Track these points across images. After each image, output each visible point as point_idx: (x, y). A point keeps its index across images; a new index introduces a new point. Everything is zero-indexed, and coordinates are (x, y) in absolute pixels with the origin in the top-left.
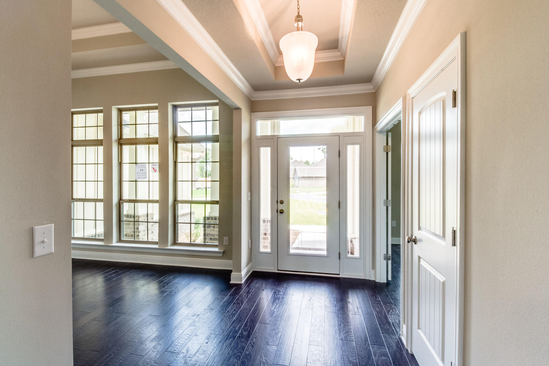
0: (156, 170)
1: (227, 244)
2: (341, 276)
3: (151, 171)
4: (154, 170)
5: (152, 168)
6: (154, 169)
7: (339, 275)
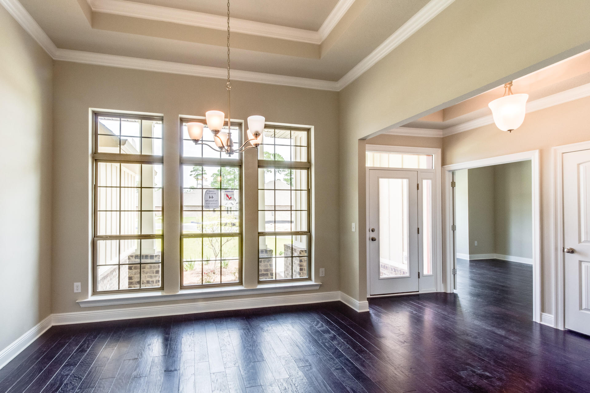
0: (231, 198)
1: (324, 275)
2: (420, 293)
3: (224, 199)
4: (229, 198)
5: (225, 195)
6: (227, 196)
7: (418, 291)
